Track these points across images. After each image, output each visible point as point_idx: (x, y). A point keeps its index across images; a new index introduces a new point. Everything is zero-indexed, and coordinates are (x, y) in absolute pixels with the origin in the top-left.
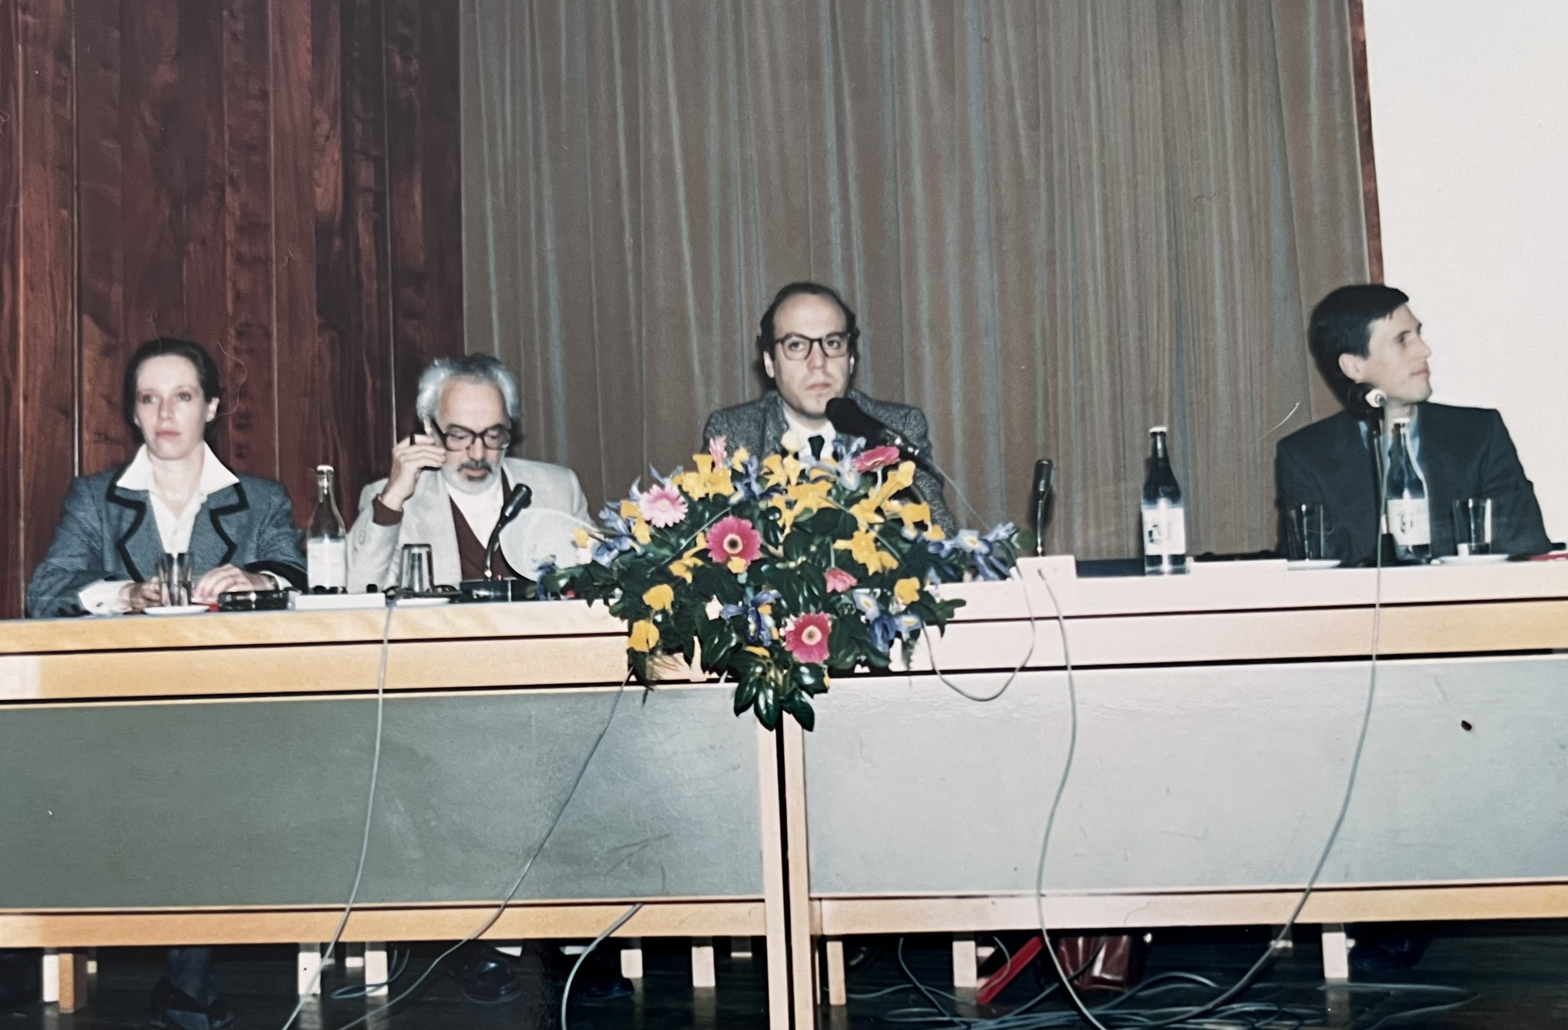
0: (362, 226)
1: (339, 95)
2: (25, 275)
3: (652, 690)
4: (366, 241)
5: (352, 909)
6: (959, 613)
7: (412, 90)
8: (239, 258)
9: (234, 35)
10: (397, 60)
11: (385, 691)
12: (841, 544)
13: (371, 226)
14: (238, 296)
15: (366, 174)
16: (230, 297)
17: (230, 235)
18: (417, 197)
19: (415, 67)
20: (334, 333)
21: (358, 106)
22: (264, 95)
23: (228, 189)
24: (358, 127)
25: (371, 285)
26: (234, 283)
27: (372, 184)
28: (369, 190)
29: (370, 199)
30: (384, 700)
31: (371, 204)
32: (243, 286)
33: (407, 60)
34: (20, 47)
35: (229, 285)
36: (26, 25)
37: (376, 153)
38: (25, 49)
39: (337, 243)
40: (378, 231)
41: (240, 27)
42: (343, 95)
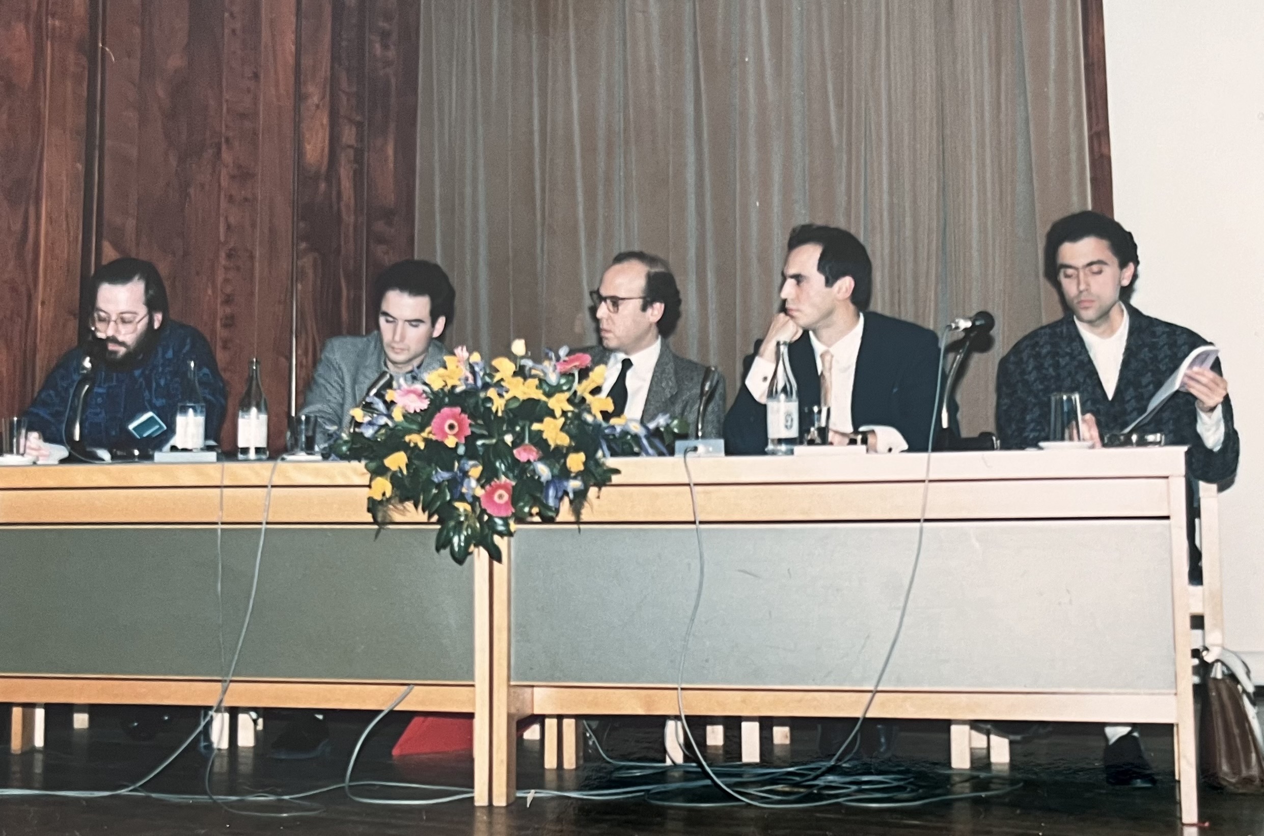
0: (345, 173)
1: (329, 73)
2: (47, 212)
3: (384, 529)
4: (347, 184)
5: (232, 681)
6: (615, 479)
7: (390, 71)
8: (231, 199)
9: (234, 31)
10: (378, 46)
11: (267, 523)
12: (536, 426)
13: (351, 174)
14: (229, 227)
15: (349, 135)
16: (222, 229)
17: (224, 183)
18: (390, 151)
19: (391, 54)
20: (316, 255)
21: (344, 85)
22: (256, 76)
23: (224, 147)
24: (344, 98)
25: (349, 219)
26: (226, 218)
27: (352, 142)
28: (350, 147)
29: (351, 152)
30: (266, 529)
31: (352, 158)
32: (232, 220)
33: (385, 47)
34: (49, 43)
35: (222, 219)
36: (54, 28)
37: (358, 118)
38: (52, 45)
39: (323, 186)
40: (358, 176)
41: (238, 25)
42: (332, 75)
